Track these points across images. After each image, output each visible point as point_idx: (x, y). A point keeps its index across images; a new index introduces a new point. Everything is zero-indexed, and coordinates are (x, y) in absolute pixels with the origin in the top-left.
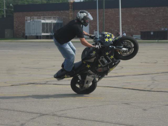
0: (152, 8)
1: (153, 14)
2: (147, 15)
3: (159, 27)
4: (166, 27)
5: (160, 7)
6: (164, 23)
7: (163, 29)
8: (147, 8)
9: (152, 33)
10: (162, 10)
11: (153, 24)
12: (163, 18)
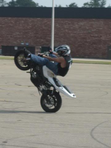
0: (10, 18)
1: (12, 25)
2: (3, 26)
3: (18, 41)
4: (27, 42)
5: (20, 18)
6: (25, 36)
7: (23, 44)
8: (3, 18)
9: (16, 48)
10: (23, 22)
11: (11, 37)
12: (23, 31)
